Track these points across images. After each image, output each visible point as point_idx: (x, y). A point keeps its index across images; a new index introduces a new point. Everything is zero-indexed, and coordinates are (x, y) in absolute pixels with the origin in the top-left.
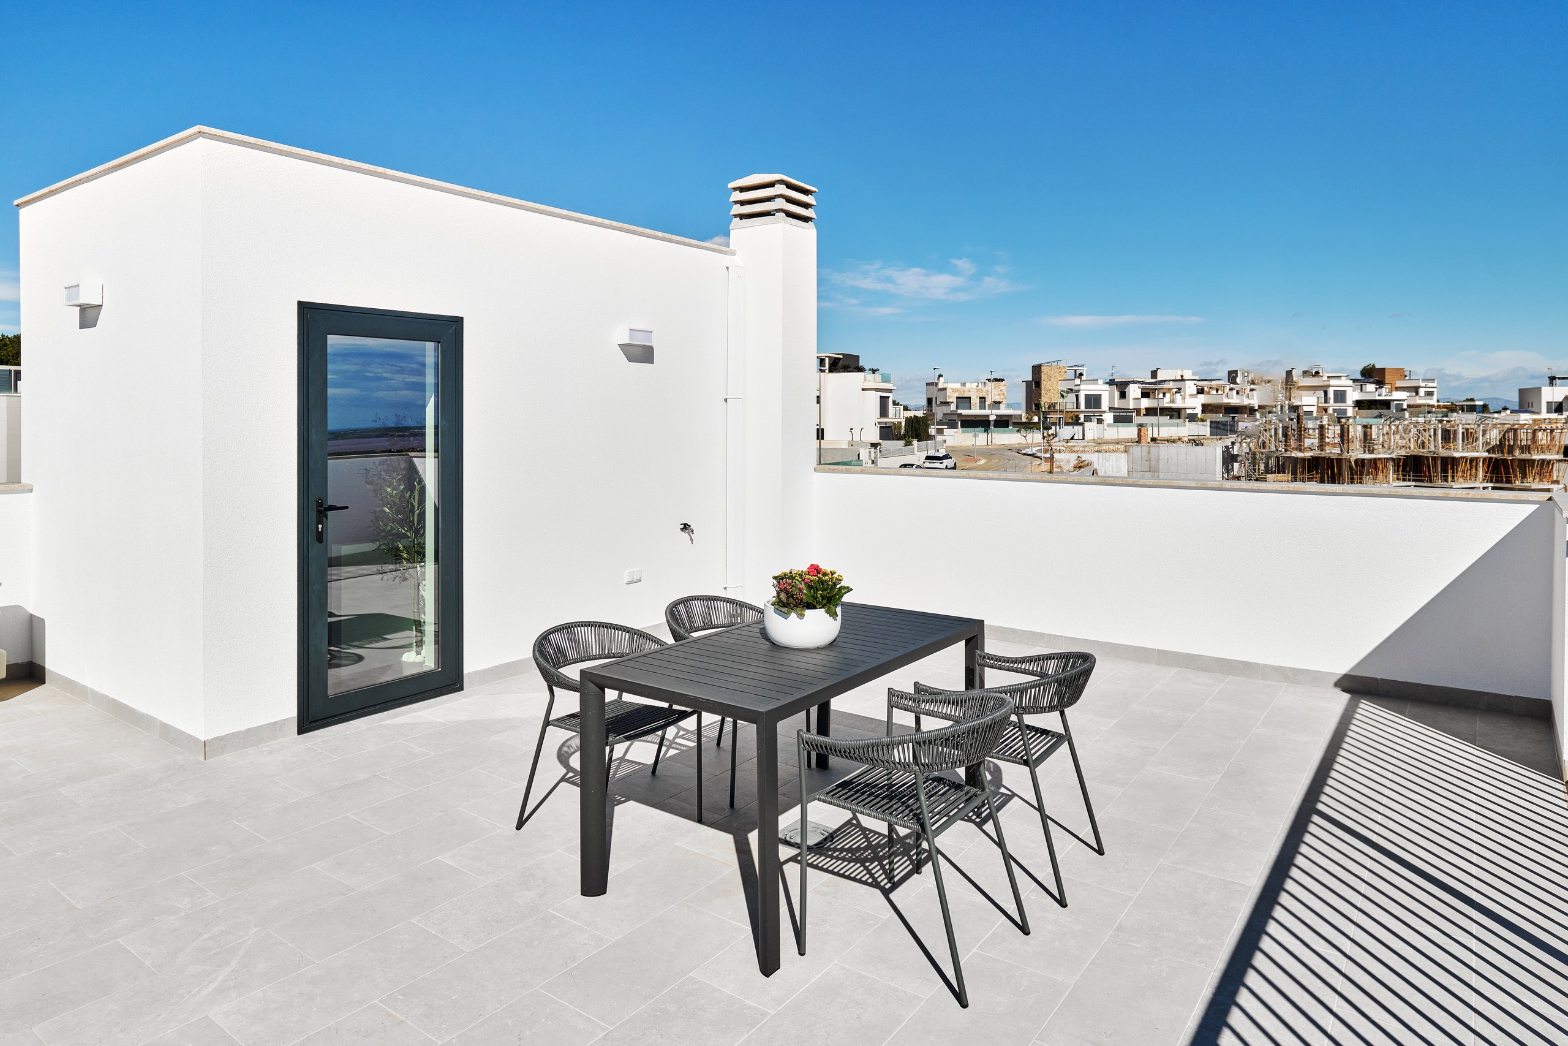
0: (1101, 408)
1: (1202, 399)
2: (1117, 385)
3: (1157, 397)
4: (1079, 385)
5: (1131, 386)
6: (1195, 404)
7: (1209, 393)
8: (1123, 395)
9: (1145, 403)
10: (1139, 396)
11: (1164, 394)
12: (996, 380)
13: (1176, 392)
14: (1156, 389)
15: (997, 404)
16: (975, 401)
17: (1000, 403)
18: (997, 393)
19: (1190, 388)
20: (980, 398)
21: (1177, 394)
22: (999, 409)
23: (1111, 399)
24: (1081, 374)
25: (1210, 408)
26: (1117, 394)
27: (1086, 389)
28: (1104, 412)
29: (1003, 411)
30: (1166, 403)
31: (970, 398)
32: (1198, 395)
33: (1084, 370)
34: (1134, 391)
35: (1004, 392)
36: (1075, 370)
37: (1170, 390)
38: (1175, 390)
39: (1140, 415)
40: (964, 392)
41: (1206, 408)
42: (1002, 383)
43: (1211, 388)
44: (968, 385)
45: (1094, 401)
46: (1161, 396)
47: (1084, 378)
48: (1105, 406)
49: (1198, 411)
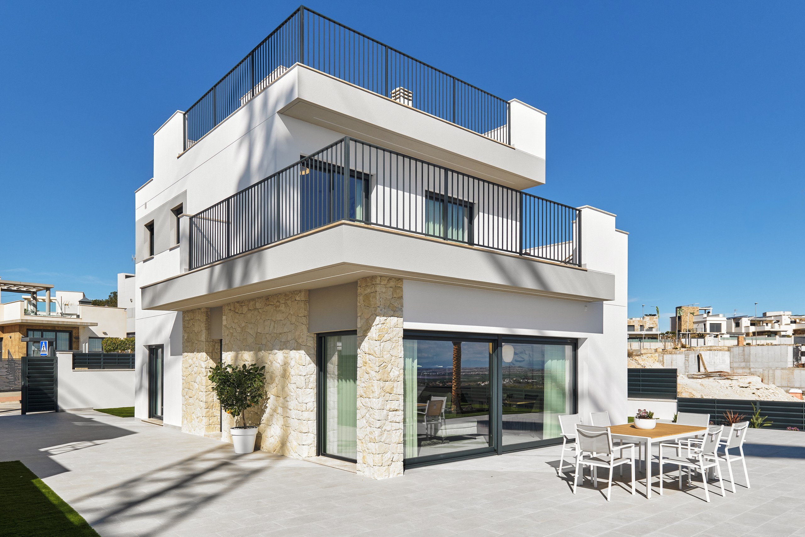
0: (721, 332)
1: (794, 326)
2: (733, 319)
3: (761, 325)
4: (706, 318)
5: (743, 319)
6: (790, 329)
7: (799, 323)
8: (738, 325)
9: (752, 329)
10: (749, 325)
11: (767, 324)
12: (650, 315)
13: (775, 323)
14: (761, 321)
15: (651, 329)
16: (637, 327)
17: (652, 328)
18: (651, 323)
19: (786, 320)
20: (641, 326)
21: (776, 324)
22: (652, 330)
23: (729, 327)
24: (709, 312)
25: (799, 332)
26: (734, 325)
27: (711, 320)
28: (723, 334)
29: (654, 332)
30: (768, 328)
31: (634, 326)
32: (791, 324)
33: (711, 309)
34: (745, 322)
35: (656, 322)
36: (705, 310)
37: (771, 321)
38: (774, 321)
39: (749, 336)
40: (630, 322)
41: (796, 332)
42: (655, 317)
43: (801, 320)
44: (634, 319)
45: (716, 328)
46: (765, 324)
47: (710, 314)
48: (724, 329)
49: (790, 333)
